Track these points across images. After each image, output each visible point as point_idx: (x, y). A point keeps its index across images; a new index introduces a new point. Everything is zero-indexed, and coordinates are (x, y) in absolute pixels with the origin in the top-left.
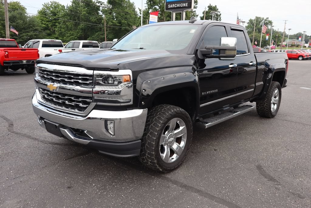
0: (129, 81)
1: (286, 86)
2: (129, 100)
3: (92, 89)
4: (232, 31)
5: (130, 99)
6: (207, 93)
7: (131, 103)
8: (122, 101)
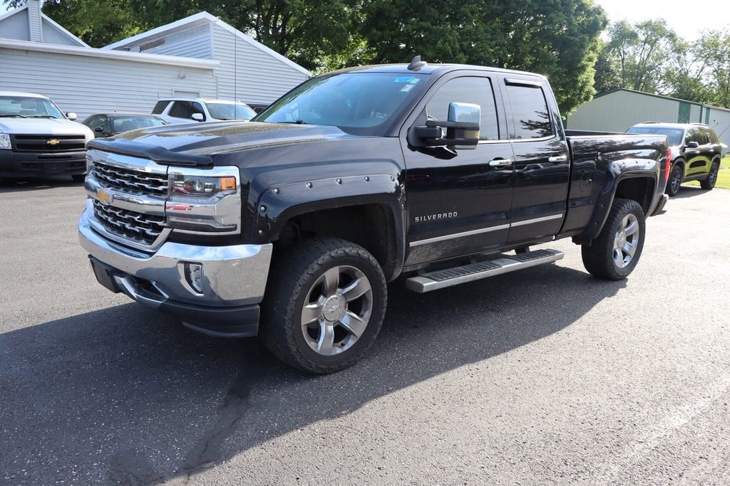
0: (234, 188)
1: (664, 212)
2: (233, 225)
3: (164, 202)
4: (507, 87)
5: (235, 223)
6: (427, 218)
7: (238, 231)
8: (218, 227)
